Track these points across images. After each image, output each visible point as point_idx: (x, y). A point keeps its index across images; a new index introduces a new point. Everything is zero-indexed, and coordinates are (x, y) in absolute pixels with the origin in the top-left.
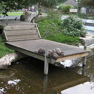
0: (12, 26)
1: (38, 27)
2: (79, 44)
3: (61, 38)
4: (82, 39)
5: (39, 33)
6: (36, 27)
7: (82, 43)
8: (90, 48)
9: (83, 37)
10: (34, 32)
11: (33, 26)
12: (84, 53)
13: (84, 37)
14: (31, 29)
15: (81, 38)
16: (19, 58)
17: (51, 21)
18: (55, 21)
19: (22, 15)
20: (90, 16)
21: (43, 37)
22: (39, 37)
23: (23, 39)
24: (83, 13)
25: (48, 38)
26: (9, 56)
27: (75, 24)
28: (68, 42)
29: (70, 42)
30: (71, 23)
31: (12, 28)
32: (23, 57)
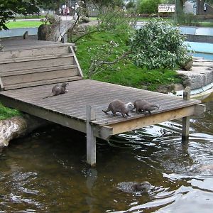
0: (14, 53)
1: (75, 52)
2: (177, 86)
3: (132, 74)
4: (182, 75)
5: (79, 67)
6: (70, 52)
7: (182, 83)
8: (202, 94)
9: (184, 69)
10: (68, 63)
11: (63, 51)
12: (184, 110)
13: (188, 69)
14: (60, 57)
15: (180, 72)
16: (31, 127)
17: (109, 35)
18: (119, 36)
19: (41, 26)
20: (205, 19)
21: (89, 76)
22: (79, 75)
23: (41, 83)
24: (190, 14)
25: (101, 77)
26: (5, 124)
27: (164, 41)
28: (150, 82)
29: (153, 82)
30: (155, 39)
31: (14, 57)
32: (40, 124)
